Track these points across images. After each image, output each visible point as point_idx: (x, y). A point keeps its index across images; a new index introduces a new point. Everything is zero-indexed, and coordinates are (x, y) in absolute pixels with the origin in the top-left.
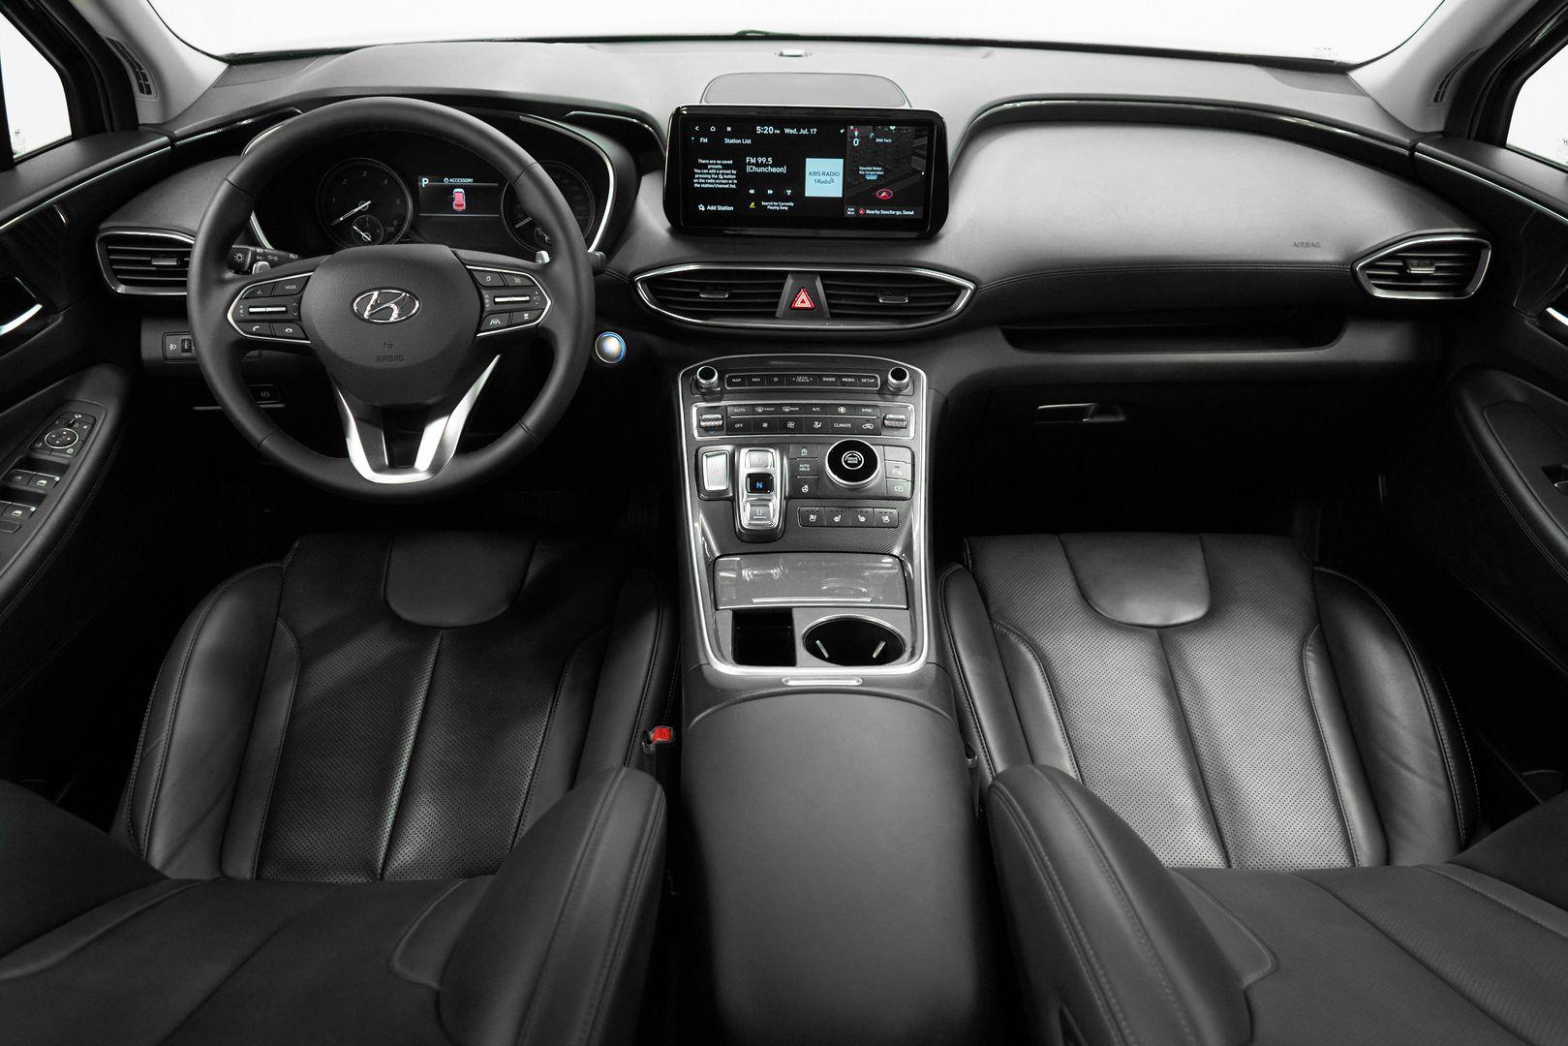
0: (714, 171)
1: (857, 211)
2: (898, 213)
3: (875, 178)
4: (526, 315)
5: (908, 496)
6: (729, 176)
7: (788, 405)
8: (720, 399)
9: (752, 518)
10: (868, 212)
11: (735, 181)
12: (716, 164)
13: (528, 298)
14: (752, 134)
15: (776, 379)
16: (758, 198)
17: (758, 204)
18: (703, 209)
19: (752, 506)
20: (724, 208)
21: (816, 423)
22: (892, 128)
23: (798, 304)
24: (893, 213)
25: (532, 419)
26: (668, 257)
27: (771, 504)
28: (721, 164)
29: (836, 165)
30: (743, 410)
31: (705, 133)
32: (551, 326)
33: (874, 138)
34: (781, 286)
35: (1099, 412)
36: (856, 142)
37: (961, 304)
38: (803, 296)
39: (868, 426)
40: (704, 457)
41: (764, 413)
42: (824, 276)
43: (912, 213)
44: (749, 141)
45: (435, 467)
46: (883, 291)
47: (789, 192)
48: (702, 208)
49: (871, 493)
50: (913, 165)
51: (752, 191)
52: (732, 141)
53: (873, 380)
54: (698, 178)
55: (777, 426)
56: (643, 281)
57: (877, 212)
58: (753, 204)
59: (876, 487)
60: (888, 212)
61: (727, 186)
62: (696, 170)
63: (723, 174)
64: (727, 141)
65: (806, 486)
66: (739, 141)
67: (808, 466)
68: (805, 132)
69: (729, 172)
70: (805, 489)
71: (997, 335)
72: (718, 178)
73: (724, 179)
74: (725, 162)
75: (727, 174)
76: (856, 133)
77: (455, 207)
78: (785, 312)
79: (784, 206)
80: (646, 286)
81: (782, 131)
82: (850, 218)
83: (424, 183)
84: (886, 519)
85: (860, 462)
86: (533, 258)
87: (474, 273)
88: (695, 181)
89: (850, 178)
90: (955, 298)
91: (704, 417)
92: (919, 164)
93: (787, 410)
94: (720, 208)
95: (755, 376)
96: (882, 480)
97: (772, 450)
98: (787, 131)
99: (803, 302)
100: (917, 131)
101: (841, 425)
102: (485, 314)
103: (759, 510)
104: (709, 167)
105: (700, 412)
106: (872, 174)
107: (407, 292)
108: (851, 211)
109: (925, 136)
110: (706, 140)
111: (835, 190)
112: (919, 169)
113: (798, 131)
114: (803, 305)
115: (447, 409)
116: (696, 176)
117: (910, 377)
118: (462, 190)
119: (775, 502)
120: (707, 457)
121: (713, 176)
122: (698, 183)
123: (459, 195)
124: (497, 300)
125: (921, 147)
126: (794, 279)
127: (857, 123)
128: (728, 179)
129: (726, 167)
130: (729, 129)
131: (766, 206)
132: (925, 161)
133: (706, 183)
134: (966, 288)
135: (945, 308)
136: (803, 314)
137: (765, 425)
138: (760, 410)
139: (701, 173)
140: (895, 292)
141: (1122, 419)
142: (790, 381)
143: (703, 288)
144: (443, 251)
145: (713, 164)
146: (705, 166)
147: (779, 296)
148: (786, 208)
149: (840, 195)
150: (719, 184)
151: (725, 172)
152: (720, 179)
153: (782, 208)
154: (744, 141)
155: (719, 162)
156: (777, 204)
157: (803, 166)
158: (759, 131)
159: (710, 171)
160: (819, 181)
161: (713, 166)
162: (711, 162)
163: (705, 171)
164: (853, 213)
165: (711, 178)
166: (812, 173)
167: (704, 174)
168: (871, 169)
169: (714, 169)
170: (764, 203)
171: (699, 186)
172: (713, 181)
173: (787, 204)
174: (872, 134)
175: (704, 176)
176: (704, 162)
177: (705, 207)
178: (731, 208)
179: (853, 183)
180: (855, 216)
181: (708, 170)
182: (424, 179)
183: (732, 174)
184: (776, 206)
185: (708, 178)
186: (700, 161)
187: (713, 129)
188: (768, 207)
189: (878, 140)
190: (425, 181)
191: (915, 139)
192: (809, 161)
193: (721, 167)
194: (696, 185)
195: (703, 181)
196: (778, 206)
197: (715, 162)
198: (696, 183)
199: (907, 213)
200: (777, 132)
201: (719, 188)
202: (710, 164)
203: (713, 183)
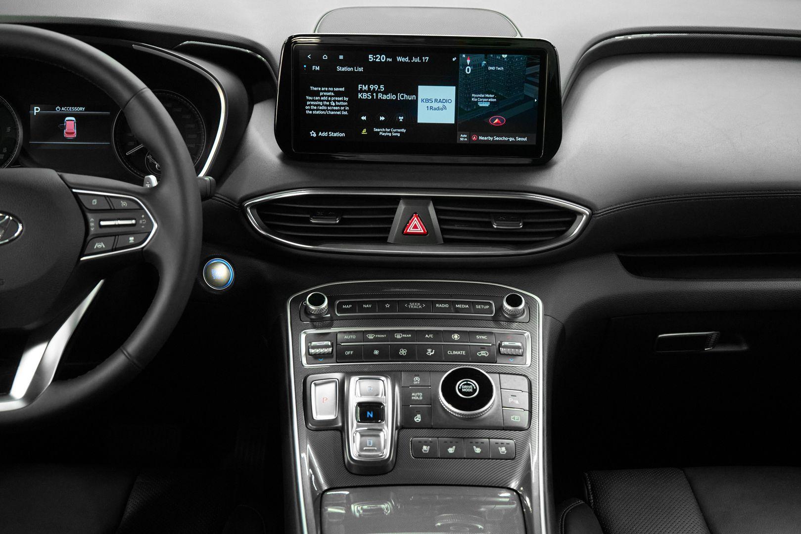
0: (326, 98)
1: (470, 138)
2: (511, 139)
3: (487, 105)
4: (132, 239)
5: (526, 425)
6: (341, 103)
7: (401, 332)
8: (330, 326)
9: (361, 449)
10: (480, 138)
11: (347, 108)
12: (328, 91)
13: (133, 222)
14: (364, 62)
15: (388, 306)
16: (369, 125)
17: (370, 131)
18: (315, 135)
19: (362, 436)
20: (336, 135)
21: (429, 350)
22: (505, 56)
23: (410, 230)
24: (506, 139)
25: (134, 345)
26: (279, 182)
27: (382, 434)
28: (333, 91)
29: (449, 92)
30: (353, 337)
31: (319, 61)
32: (157, 250)
33: (486, 66)
34: (394, 211)
35: (721, 341)
36: (468, 70)
37: (576, 230)
38: (415, 221)
39: (483, 353)
40: (313, 385)
41: (375, 340)
42: (436, 201)
43: (526, 139)
44: (361, 69)
45: (32, 394)
46: (497, 217)
47: (401, 118)
48: (313, 134)
49: (487, 423)
50: (526, 93)
51: (364, 118)
52: (344, 69)
53: (487, 307)
54: (310, 105)
55: (389, 353)
56: (253, 206)
57: (490, 138)
58: (365, 131)
59: (491, 417)
60: (500, 139)
61: (339, 113)
62: (308, 97)
63: (335, 101)
64: (339, 69)
65: (419, 416)
66: (351, 69)
67: (421, 394)
68: (417, 60)
69: (341, 99)
70: (418, 419)
71: (614, 262)
72: (330, 105)
73: (336, 106)
74: (337, 89)
75: (339, 101)
76: (468, 61)
77: (65, 135)
78: (396, 239)
79: (396, 133)
80: (255, 211)
81: (395, 59)
82: (463, 145)
83: (35, 111)
84: (503, 450)
85: (475, 391)
86: (141, 182)
87: (80, 196)
88: (307, 108)
89: (463, 105)
90: (570, 224)
91: (314, 343)
92: (532, 91)
93: (398, 336)
94: (332, 134)
95: (366, 303)
96: (497, 409)
97: (383, 378)
98: (399, 59)
99: (415, 227)
100: (529, 59)
101: (455, 353)
102: (89, 238)
103: (370, 441)
104: (321, 94)
105: (309, 339)
106: (484, 101)
107: (10, 215)
109: (536, 64)
110: (318, 68)
111: (447, 116)
112: (532, 96)
113: (411, 59)
114: (415, 231)
115: (46, 335)
116: (308, 103)
117: (526, 303)
118: (73, 119)
119: (386, 433)
120: (316, 385)
121: (325, 103)
122: (310, 110)
123: (70, 124)
124: (102, 223)
125: (533, 75)
126: (406, 204)
127: (469, 52)
128: (340, 106)
129: (338, 94)
130: (341, 57)
131: (378, 132)
132: (537, 89)
133: (317, 110)
134: (581, 214)
135: (560, 234)
136: (416, 240)
137: (376, 352)
138: (371, 337)
139: (313, 100)
140: (509, 217)
141: (745, 348)
142: (401, 305)
143: (314, 213)
144: (51, 175)
145: (325, 91)
146: (317, 94)
147: (391, 221)
148: (399, 135)
149: (453, 122)
150: (331, 110)
151: (336, 99)
152: (332, 106)
153: (394, 134)
154: (357, 69)
155: (331, 89)
156: (389, 130)
157: (416, 93)
158: (371, 59)
159: (322, 98)
160: (431, 108)
161: (325, 94)
162: (323, 89)
163: (317, 98)
164: (466, 139)
165: (323, 105)
166: (424, 101)
167: (316, 101)
168: (483, 96)
169: (326, 96)
170: (376, 130)
171: (311, 112)
172: (325, 108)
173: (399, 130)
174: (484, 62)
175: (316, 103)
176: (316, 89)
177: (317, 134)
178: (343, 135)
179: (466, 110)
180: (468, 143)
181: (320, 97)
182: (35, 108)
183: (344, 101)
184: (388, 132)
185: (319, 105)
186: (312, 88)
187: (325, 57)
188: (380, 133)
189: (490, 68)
190: (37, 110)
191: (527, 67)
192: (421, 89)
193: (333, 94)
194: (308, 112)
195: (315, 108)
196: (390, 132)
197: (326, 89)
198: (307, 110)
199: (519, 139)
200: (389, 60)
201: (331, 115)
202: (322, 91)
203: (324, 110)
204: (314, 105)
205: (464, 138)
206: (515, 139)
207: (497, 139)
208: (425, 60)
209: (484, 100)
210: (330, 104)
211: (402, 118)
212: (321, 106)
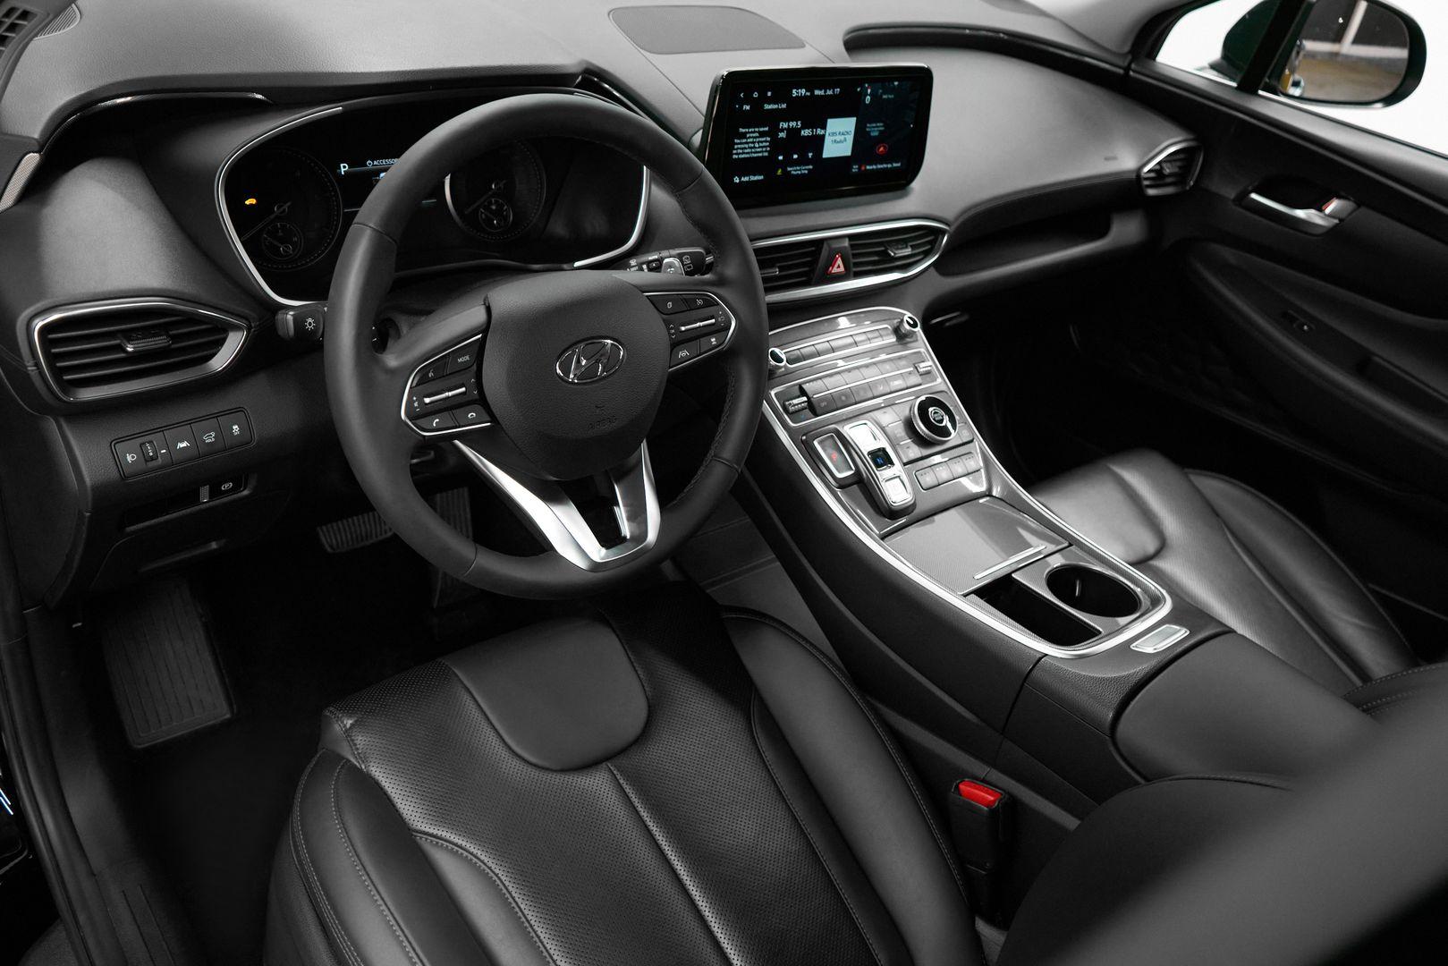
0: (751, 140)
1: (860, 168)
2: (889, 166)
3: (877, 133)
4: (713, 340)
6: (764, 144)
10: (868, 167)
11: (768, 149)
12: (754, 132)
13: (712, 321)
14: (788, 98)
16: (783, 165)
17: (784, 171)
18: (738, 181)
20: (756, 178)
22: (896, 83)
23: (835, 270)
24: (886, 166)
28: (759, 132)
29: (851, 124)
31: (748, 100)
33: (881, 95)
34: (817, 253)
36: (868, 100)
37: (942, 247)
38: (839, 261)
39: (913, 378)
40: (816, 444)
42: (850, 238)
43: (899, 164)
44: (784, 106)
48: (737, 180)
50: (905, 119)
51: (781, 158)
52: (770, 107)
54: (738, 148)
58: (780, 171)
60: (882, 166)
61: (760, 155)
62: (736, 141)
63: (758, 142)
64: (767, 107)
66: (776, 106)
67: (900, 430)
68: (831, 92)
69: (764, 139)
72: (754, 147)
73: (759, 147)
74: (762, 129)
75: (762, 142)
76: (869, 91)
78: (819, 280)
79: (804, 170)
81: (812, 93)
82: (854, 175)
83: (343, 170)
85: (943, 417)
87: (654, 301)
88: (734, 152)
89: (859, 135)
90: (938, 242)
92: (910, 117)
94: (752, 178)
97: (866, 422)
98: (817, 92)
99: (839, 267)
100: (912, 87)
101: (895, 383)
104: (748, 135)
105: (781, 398)
108: (855, 168)
109: (918, 89)
111: (846, 149)
112: (909, 121)
113: (826, 92)
114: (839, 270)
116: (736, 147)
121: (750, 145)
122: (736, 154)
125: (913, 101)
126: (828, 245)
127: (871, 82)
128: (762, 147)
129: (762, 134)
130: (769, 94)
131: (790, 172)
132: (914, 114)
133: (743, 153)
134: (945, 231)
137: (843, 398)
139: (740, 143)
140: (898, 244)
145: (752, 132)
146: (743, 136)
147: (814, 263)
148: (806, 172)
149: (849, 154)
150: (755, 153)
151: (761, 139)
152: (756, 148)
153: (803, 172)
154: (781, 106)
155: (757, 130)
156: (799, 168)
157: (824, 127)
158: (794, 94)
159: (748, 141)
160: (835, 141)
161: (751, 135)
162: (750, 130)
163: (744, 141)
164: (857, 170)
165: (748, 147)
166: (831, 134)
167: (742, 143)
168: (875, 125)
169: (752, 137)
170: (789, 169)
171: (737, 157)
172: (750, 150)
173: (807, 167)
174: (881, 91)
175: (743, 146)
176: (744, 130)
177: (740, 179)
178: (761, 177)
179: (861, 140)
180: (858, 173)
181: (747, 139)
182: (342, 165)
183: (766, 141)
185: (746, 148)
186: (742, 130)
187: (756, 95)
188: (792, 172)
189: (885, 97)
190: (344, 167)
191: (911, 93)
192: (830, 121)
193: (757, 135)
194: (735, 156)
195: (741, 151)
196: (800, 170)
197: (753, 130)
198: (734, 154)
199: (895, 165)
200: (808, 94)
201: (753, 157)
202: (749, 132)
203: (748, 153)
204: (741, 149)
206: (892, 165)
208: (837, 92)
209: (876, 129)
210: (754, 145)
211: (811, 154)
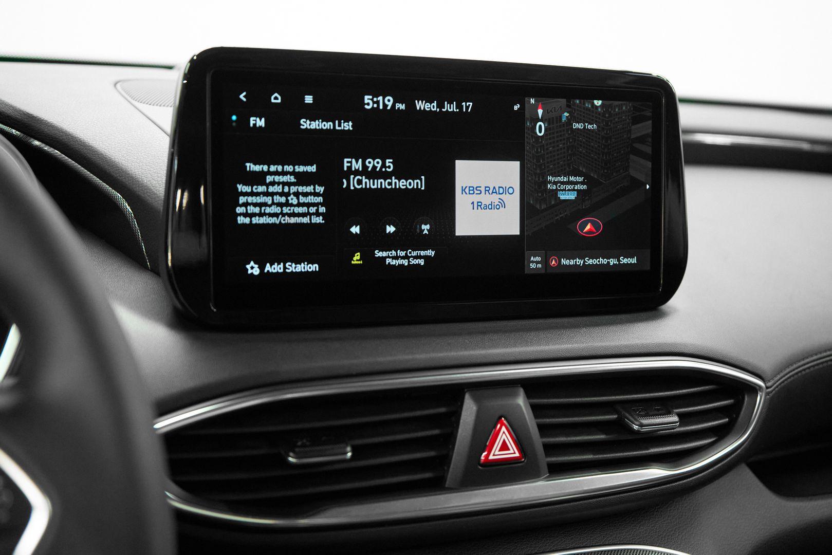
0: (278, 189)
1: (545, 262)
2: (613, 262)
3: (572, 196)
6: (311, 199)
10: (564, 262)
11: (322, 209)
12: (284, 173)
14: (355, 111)
16: (364, 244)
17: (367, 256)
18: (256, 271)
20: (301, 268)
22: (598, 103)
23: (496, 454)
24: (605, 261)
28: (293, 173)
29: (509, 173)
31: (260, 106)
33: (569, 122)
34: (456, 415)
36: (540, 129)
38: (503, 435)
43: (634, 262)
44: (348, 126)
46: (635, 408)
47: (426, 228)
48: (253, 269)
50: (632, 173)
51: (355, 230)
52: (315, 125)
54: (246, 205)
57: (579, 262)
58: (357, 256)
60: (596, 261)
61: (305, 220)
62: (240, 187)
63: (297, 194)
64: (305, 124)
66: (328, 125)
69: (309, 189)
72: (287, 204)
73: (299, 205)
74: (300, 169)
75: (306, 195)
76: (540, 112)
79: (417, 258)
81: (411, 106)
82: (536, 276)
88: (239, 210)
89: (532, 197)
92: (641, 170)
94: (292, 268)
98: (420, 105)
99: (504, 447)
100: (635, 109)
104: (269, 179)
106: (568, 190)
108: (535, 263)
109: (646, 118)
110: (261, 123)
111: (506, 221)
112: (641, 177)
113: (441, 106)
114: (505, 455)
116: (242, 200)
121: (277, 199)
122: (246, 215)
125: (641, 140)
126: (476, 400)
127: (541, 93)
128: (308, 205)
129: (303, 179)
130: (309, 99)
131: (384, 258)
132: (650, 165)
133: (261, 215)
136: (505, 473)
139: (252, 194)
145: (276, 173)
146: (259, 178)
147: (450, 438)
148: (422, 262)
149: (516, 231)
150: (290, 215)
151: (301, 189)
152: (292, 205)
153: (413, 262)
154: (340, 126)
155: (289, 168)
156: (403, 254)
157: (450, 177)
158: (368, 104)
159: (271, 189)
160: (479, 205)
161: (277, 178)
162: (273, 168)
163: (261, 189)
164: (539, 266)
165: (273, 203)
166: (467, 190)
167: (257, 194)
168: (566, 179)
169: (279, 183)
170: (379, 254)
171: (247, 221)
172: (277, 210)
173: (423, 253)
174: (566, 114)
175: (259, 200)
176: (257, 168)
177: (262, 268)
178: (314, 267)
179: (538, 206)
180: (543, 272)
181: (268, 185)
183: (316, 194)
184: (403, 258)
185: (265, 205)
186: (251, 167)
187: (276, 98)
188: (388, 261)
189: (576, 126)
191: (633, 124)
192: (460, 166)
193: (292, 179)
194: (241, 220)
195: (257, 210)
196: (406, 257)
197: (280, 168)
198: (240, 214)
199: (625, 261)
200: (402, 107)
201: (288, 224)
202: (270, 173)
203: (275, 215)
204: (255, 205)
205: (537, 262)
206: (619, 260)
207: (590, 262)
208: (467, 107)
209: (569, 187)
210: (287, 200)
211: (428, 227)
212: (270, 206)
